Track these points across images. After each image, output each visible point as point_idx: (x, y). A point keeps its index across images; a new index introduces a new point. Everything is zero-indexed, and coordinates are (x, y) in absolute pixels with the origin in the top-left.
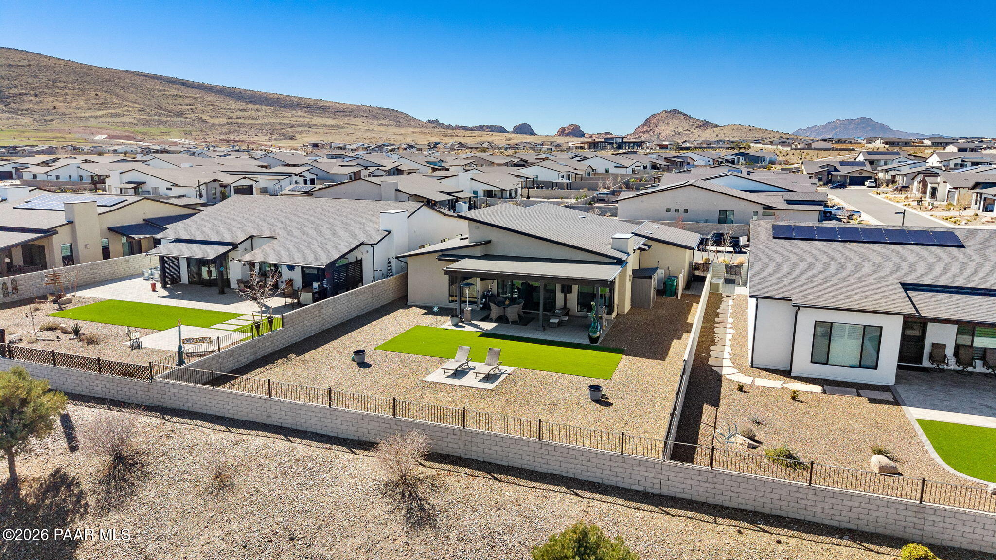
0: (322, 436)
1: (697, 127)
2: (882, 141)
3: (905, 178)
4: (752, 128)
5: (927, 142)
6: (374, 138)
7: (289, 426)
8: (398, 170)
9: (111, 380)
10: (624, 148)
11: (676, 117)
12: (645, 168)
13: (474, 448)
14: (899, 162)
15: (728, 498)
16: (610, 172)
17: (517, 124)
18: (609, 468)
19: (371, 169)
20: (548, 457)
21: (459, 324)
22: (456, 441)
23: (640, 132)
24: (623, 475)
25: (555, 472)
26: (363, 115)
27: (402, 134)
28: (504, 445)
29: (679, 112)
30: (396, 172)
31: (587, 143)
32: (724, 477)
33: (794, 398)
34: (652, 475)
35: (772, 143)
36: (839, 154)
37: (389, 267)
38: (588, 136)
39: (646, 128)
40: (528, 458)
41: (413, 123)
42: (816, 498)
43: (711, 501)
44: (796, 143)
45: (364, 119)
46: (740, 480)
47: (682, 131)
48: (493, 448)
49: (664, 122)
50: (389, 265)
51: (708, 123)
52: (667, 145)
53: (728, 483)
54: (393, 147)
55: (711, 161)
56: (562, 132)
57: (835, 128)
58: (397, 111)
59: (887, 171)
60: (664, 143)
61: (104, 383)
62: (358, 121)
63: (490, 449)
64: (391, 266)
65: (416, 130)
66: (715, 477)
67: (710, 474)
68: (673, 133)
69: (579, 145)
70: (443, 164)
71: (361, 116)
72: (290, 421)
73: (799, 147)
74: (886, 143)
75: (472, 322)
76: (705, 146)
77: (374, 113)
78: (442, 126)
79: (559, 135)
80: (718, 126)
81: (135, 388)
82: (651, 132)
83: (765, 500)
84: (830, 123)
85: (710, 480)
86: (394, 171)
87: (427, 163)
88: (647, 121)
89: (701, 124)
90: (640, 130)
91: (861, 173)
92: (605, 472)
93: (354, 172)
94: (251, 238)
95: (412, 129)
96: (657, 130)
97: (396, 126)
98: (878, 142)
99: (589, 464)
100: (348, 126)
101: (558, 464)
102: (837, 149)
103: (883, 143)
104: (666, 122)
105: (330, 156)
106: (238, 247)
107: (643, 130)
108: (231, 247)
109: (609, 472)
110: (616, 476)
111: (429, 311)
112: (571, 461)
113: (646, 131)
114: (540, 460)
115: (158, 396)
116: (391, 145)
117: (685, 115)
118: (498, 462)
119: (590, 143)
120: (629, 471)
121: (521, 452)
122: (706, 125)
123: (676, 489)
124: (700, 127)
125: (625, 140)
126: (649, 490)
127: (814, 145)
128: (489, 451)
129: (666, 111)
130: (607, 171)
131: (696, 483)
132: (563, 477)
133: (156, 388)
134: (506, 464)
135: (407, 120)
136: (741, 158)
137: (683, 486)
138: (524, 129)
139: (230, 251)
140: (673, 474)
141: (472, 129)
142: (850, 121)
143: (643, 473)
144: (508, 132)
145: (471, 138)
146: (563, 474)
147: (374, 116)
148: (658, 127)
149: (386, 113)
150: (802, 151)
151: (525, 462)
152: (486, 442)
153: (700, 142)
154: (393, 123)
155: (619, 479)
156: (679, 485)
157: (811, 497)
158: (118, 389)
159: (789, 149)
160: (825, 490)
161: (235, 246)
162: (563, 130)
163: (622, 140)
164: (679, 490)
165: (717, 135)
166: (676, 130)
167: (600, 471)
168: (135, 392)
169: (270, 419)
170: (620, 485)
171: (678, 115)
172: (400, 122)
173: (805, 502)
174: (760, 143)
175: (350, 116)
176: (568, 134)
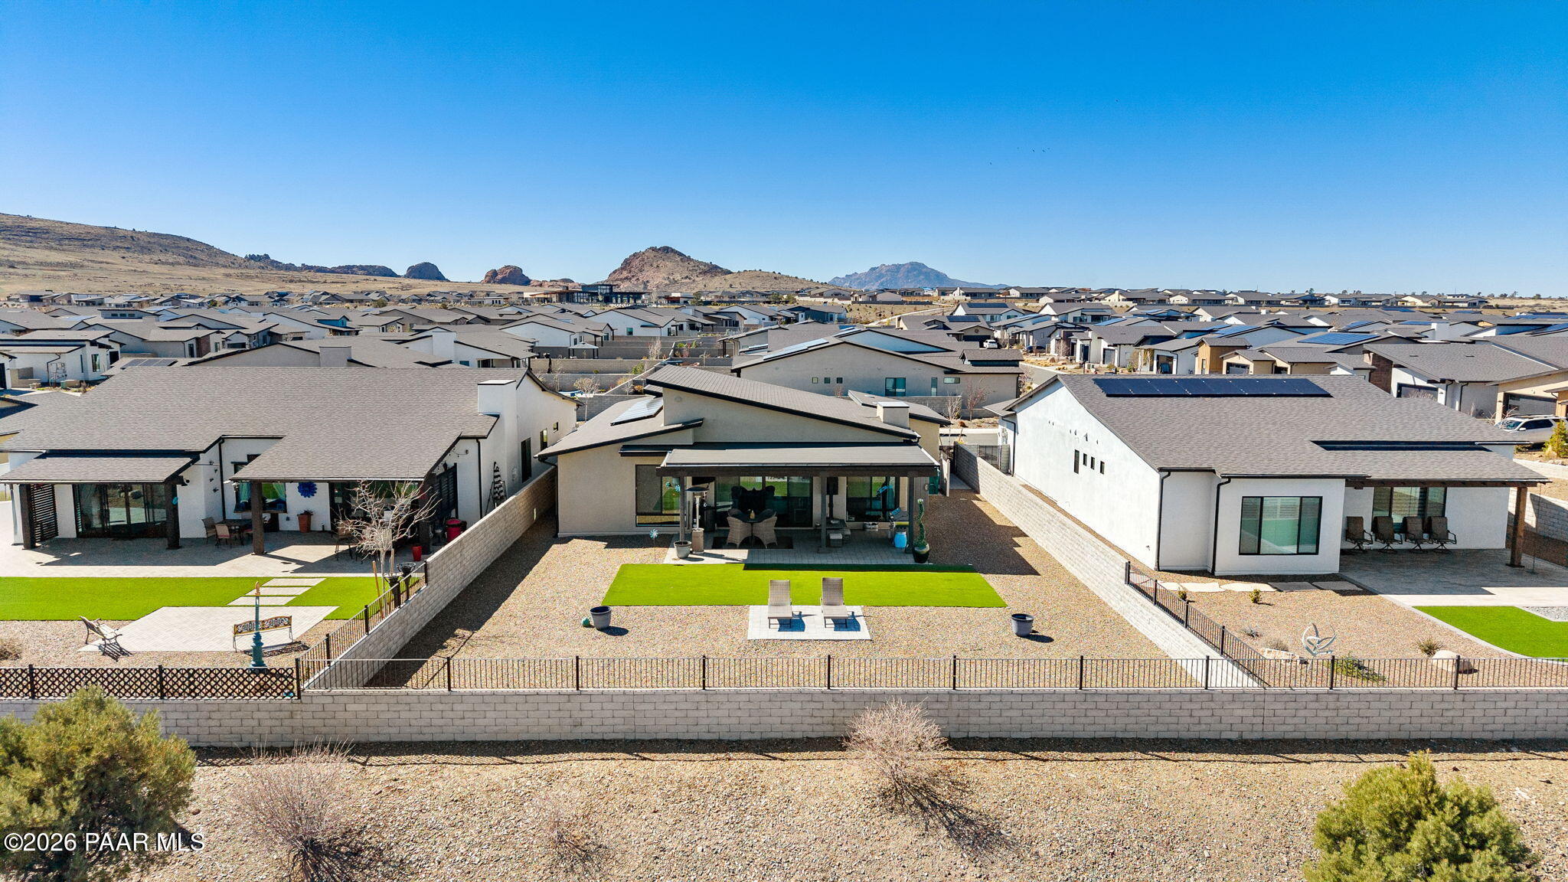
0: (691, 742)
1: (700, 273)
2: (962, 292)
3: (1031, 337)
4: (778, 276)
5: (1017, 294)
6: (150, 285)
7: (620, 736)
8: (272, 334)
9: (194, 708)
10: (614, 301)
11: (669, 258)
12: (681, 327)
13: (974, 720)
14: (1009, 317)
15: (1355, 727)
16: (634, 334)
17: (414, 264)
18: (1187, 713)
19: (228, 333)
20: (1094, 713)
21: (690, 556)
22: (942, 713)
23: (617, 280)
24: (1209, 720)
25: (1106, 735)
26: (119, 244)
27: (204, 279)
28: (1023, 705)
29: (673, 251)
30: (268, 339)
31: (555, 293)
32: (1349, 698)
33: (1255, 601)
34: (1251, 713)
35: (821, 295)
36: (915, 310)
37: (495, 477)
38: (535, 284)
39: (625, 274)
40: (1063, 720)
41: (221, 260)
42: (1465, 705)
43: (1333, 735)
44: (856, 295)
45: (122, 253)
46: (1370, 698)
47: (679, 278)
48: (1005, 714)
49: (651, 265)
50: (497, 474)
51: (716, 267)
52: (679, 298)
53: (1356, 705)
54: (199, 300)
55: (767, 318)
56: (493, 276)
57: (881, 276)
58: (188, 240)
59: (1005, 327)
60: (674, 295)
61: (175, 715)
62: (113, 257)
63: (1001, 716)
64: (499, 476)
65: (231, 271)
66: (1338, 700)
67: (1330, 696)
68: (667, 282)
69: (542, 296)
70: (348, 324)
71: (115, 248)
72: (621, 727)
73: (860, 300)
74: (967, 295)
75: (705, 551)
76: (727, 299)
77: (142, 243)
78: (277, 265)
79: (488, 282)
80: (730, 272)
81: (257, 715)
82: (634, 279)
83: (1402, 720)
84: (873, 269)
85: (1332, 705)
86: (264, 337)
87: (319, 321)
88: (627, 264)
89: (706, 268)
90: (616, 276)
91: (977, 331)
92: (1182, 720)
93: (197, 339)
94: (221, 441)
95: (223, 271)
96: (643, 277)
97: (189, 264)
98: (957, 292)
99: (1158, 713)
100: (94, 265)
101: (1110, 720)
102: (911, 303)
103: (963, 294)
104: (655, 265)
105: (110, 313)
106: (199, 459)
107: (622, 276)
108: (188, 460)
109: (1189, 720)
110: (1199, 723)
111: (615, 541)
112: (1132, 712)
113: (626, 278)
114: (1083, 720)
115: (317, 723)
116: (192, 297)
117: (680, 254)
118: (1014, 736)
119: (560, 294)
120: (1218, 713)
121: (1053, 713)
122: (713, 270)
123: (1284, 728)
124: (705, 273)
125: (615, 290)
126: (1246, 736)
127: (880, 297)
128: (1000, 720)
129: (654, 249)
130: (631, 333)
131: (1313, 713)
132: (1122, 739)
133: (313, 708)
134: (1027, 735)
135: (210, 255)
136: (800, 315)
137: (1296, 720)
138: (426, 271)
139: (187, 466)
140: (1279, 706)
141: (333, 271)
142: (898, 267)
143: (1239, 712)
144: (399, 276)
145: (339, 285)
146: (1120, 735)
147: (142, 247)
148: (644, 273)
149: (166, 242)
150: (868, 305)
151: (1059, 727)
152: (994, 706)
153: (719, 294)
154: (181, 259)
155: (1204, 727)
156: (1289, 721)
157: (1460, 705)
158: (212, 723)
159: (849, 302)
160: (1475, 693)
161: (195, 456)
162: (494, 273)
163: (611, 289)
164: (1289, 728)
165: (731, 286)
166: (671, 278)
167: (1174, 720)
168: (255, 723)
169: (579, 730)
170: (1205, 735)
171: (671, 254)
172: (195, 258)
173: (1451, 713)
174: (805, 295)
175: (92, 246)
176: (503, 281)
